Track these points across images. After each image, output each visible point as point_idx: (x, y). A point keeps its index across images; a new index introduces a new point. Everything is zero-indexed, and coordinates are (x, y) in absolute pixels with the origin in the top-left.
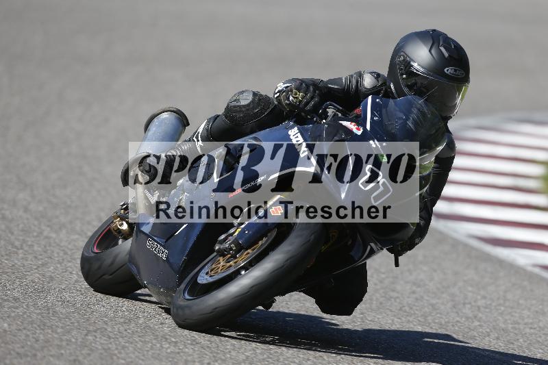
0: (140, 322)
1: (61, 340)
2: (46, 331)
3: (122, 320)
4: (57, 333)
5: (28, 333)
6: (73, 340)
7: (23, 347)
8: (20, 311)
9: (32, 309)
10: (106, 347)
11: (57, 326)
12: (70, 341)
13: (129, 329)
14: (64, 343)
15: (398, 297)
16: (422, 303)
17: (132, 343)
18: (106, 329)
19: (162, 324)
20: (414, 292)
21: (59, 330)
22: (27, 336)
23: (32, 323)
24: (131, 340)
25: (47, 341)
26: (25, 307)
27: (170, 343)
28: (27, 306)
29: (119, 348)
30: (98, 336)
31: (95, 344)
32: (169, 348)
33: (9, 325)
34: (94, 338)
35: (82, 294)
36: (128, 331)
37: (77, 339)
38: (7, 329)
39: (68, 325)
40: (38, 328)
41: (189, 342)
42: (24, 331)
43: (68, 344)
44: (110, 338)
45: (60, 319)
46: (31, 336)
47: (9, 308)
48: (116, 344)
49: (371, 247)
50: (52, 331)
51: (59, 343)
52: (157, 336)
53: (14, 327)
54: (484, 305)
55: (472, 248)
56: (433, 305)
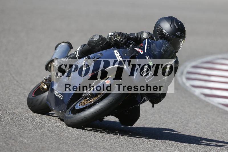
0: (82, 139)
1: (49, 147)
2: (42, 143)
3: (74, 139)
4: (47, 144)
5: (35, 144)
6: (54, 147)
7: (33, 150)
8: (32, 135)
9: (37, 134)
10: (67, 150)
11: (47, 141)
12: (53, 147)
13: (77, 142)
14: (50, 148)
15: (189, 129)
16: (199, 132)
17: (78, 148)
18: (68, 143)
19: (91, 140)
20: (196, 127)
21: (48, 143)
22: (35, 145)
23: (37, 140)
24: (78, 147)
25: (43, 147)
26: (34, 133)
27: (94, 148)
28: (35, 133)
29: (73, 150)
30: (64, 145)
31: (63, 148)
32: (94, 150)
33: (27, 141)
34: (63, 146)
35: (58, 128)
36: (77, 143)
37: (55, 147)
38: (26, 142)
39: (52, 141)
40: (39, 142)
41: (102, 148)
42: (34, 143)
43: (52, 149)
44: (69, 146)
45: (48, 138)
46: (36, 145)
47: (27, 134)
48: (72, 149)
49: (144, 99)
50: (45, 143)
51: (48, 148)
52: (89, 145)
53: (29, 142)
54: (225, 132)
55: (220, 109)
56: (204, 132)
